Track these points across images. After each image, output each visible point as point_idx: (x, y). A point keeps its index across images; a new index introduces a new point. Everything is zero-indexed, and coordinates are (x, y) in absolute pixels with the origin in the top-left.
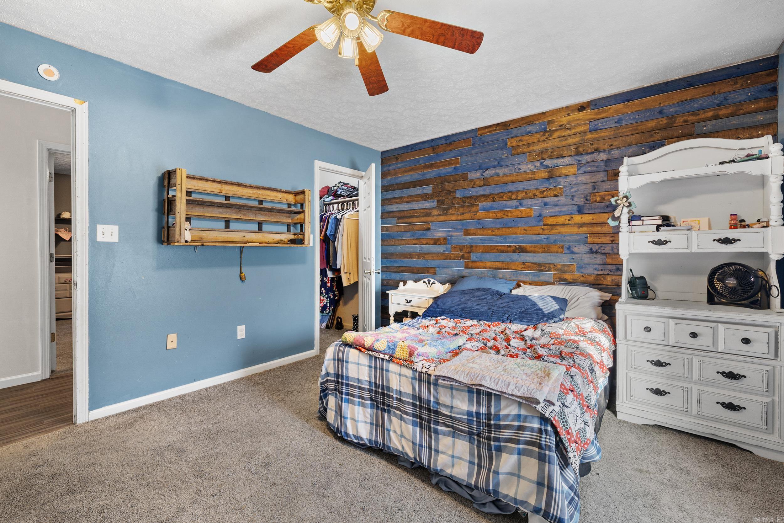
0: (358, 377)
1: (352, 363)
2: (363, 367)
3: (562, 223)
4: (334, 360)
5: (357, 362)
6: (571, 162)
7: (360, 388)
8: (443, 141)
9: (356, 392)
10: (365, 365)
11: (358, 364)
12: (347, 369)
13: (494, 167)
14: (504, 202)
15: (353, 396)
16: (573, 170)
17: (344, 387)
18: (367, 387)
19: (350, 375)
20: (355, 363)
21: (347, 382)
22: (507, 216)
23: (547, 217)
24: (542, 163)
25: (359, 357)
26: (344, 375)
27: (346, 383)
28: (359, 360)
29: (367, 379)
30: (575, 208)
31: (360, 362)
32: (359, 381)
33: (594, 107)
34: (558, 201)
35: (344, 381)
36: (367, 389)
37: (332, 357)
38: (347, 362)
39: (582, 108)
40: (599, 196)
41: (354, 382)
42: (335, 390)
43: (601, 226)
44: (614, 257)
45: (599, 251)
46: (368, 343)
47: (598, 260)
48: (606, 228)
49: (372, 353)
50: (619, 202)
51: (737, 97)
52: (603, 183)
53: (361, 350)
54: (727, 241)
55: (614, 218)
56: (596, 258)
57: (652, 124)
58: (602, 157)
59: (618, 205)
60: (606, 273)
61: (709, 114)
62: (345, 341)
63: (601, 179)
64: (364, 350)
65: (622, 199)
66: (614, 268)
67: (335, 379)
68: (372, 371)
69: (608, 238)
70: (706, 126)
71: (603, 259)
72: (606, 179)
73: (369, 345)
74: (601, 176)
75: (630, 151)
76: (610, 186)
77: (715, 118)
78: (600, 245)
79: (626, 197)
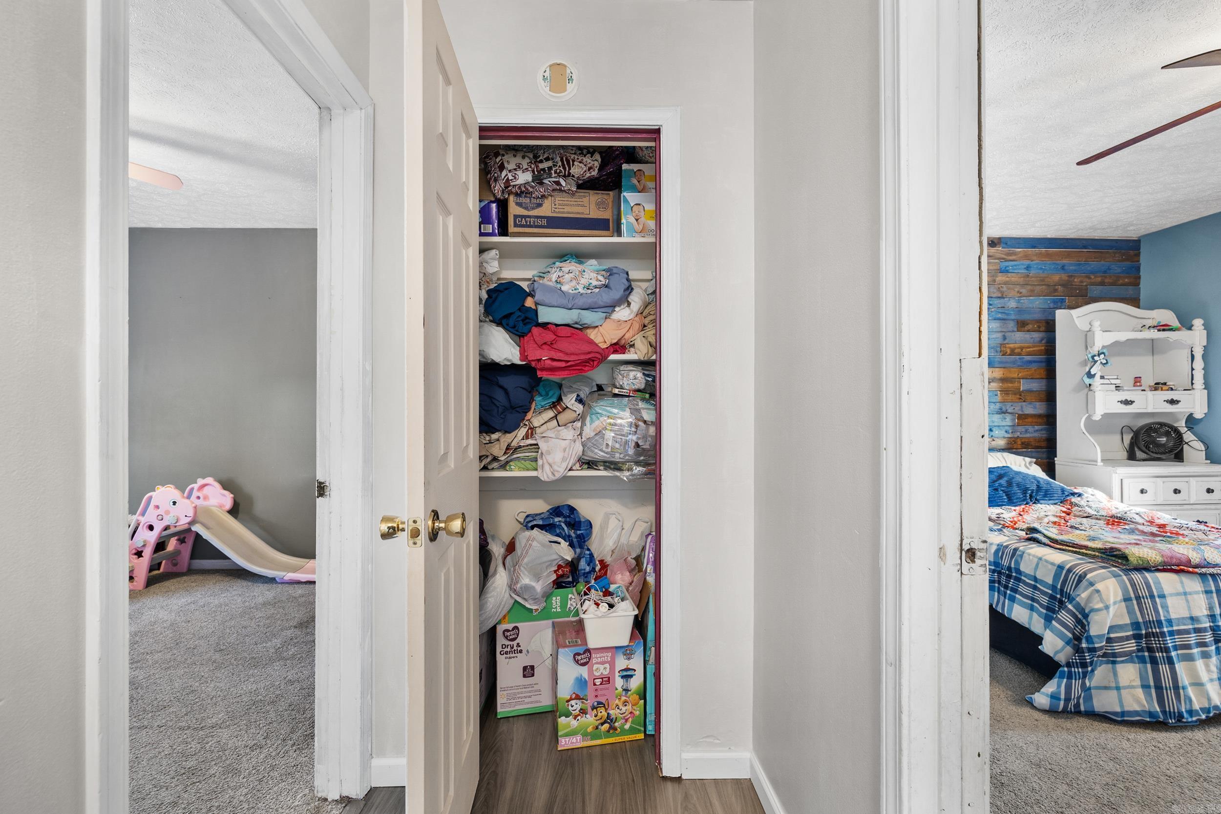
0: (1190, 614)
1: (1171, 595)
2: (1195, 596)
4: (1127, 599)
5: (1181, 590)
7: (1197, 631)
9: (1193, 639)
10: (1197, 593)
11: (1185, 594)
12: (1165, 607)
15: (1188, 647)
17: (1168, 638)
18: (1207, 625)
19: (1173, 616)
20: (1178, 594)
21: (1170, 629)
25: (1182, 583)
26: (1162, 618)
27: (1169, 632)
28: (1183, 587)
29: (1206, 612)
31: (1188, 590)
32: (1193, 619)
33: (1004, 246)
35: (1165, 630)
36: (1209, 629)
37: (1120, 596)
38: (1162, 596)
39: (994, 243)
41: (1185, 625)
42: (1139, 650)
43: (1012, 382)
44: (1022, 418)
45: (1009, 411)
46: (1195, 558)
47: (1008, 421)
48: (1016, 385)
49: (1204, 570)
50: (1096, 358)
51: (1117, 268)
52: (1013, 334)
53: (1182, 571)
54: (1172, 402)
55: (1090, 375)
56: (1005, 419)
57: (1056, 278)
58: (1012, 304)
59: (1096, 362)
60: (1016, 436)
61: (1099, 279)
62: (1141, 563)
63: (1011, 329)
64: (1191, 569)
65: (1099, 355)
66: (1023, 430)
67: (1135, 632)
68: (1212, 598)
69: (1018, 396)
70: (1095, 291)
71: (1013, 420)
72: (1016, 329)
73: (1198, 560)
74: (1011, 325)
75: (1036, 304)
76: (1019, 338)
77: (1102, 284)
78: (1010, 404)
79: (1103, 353)
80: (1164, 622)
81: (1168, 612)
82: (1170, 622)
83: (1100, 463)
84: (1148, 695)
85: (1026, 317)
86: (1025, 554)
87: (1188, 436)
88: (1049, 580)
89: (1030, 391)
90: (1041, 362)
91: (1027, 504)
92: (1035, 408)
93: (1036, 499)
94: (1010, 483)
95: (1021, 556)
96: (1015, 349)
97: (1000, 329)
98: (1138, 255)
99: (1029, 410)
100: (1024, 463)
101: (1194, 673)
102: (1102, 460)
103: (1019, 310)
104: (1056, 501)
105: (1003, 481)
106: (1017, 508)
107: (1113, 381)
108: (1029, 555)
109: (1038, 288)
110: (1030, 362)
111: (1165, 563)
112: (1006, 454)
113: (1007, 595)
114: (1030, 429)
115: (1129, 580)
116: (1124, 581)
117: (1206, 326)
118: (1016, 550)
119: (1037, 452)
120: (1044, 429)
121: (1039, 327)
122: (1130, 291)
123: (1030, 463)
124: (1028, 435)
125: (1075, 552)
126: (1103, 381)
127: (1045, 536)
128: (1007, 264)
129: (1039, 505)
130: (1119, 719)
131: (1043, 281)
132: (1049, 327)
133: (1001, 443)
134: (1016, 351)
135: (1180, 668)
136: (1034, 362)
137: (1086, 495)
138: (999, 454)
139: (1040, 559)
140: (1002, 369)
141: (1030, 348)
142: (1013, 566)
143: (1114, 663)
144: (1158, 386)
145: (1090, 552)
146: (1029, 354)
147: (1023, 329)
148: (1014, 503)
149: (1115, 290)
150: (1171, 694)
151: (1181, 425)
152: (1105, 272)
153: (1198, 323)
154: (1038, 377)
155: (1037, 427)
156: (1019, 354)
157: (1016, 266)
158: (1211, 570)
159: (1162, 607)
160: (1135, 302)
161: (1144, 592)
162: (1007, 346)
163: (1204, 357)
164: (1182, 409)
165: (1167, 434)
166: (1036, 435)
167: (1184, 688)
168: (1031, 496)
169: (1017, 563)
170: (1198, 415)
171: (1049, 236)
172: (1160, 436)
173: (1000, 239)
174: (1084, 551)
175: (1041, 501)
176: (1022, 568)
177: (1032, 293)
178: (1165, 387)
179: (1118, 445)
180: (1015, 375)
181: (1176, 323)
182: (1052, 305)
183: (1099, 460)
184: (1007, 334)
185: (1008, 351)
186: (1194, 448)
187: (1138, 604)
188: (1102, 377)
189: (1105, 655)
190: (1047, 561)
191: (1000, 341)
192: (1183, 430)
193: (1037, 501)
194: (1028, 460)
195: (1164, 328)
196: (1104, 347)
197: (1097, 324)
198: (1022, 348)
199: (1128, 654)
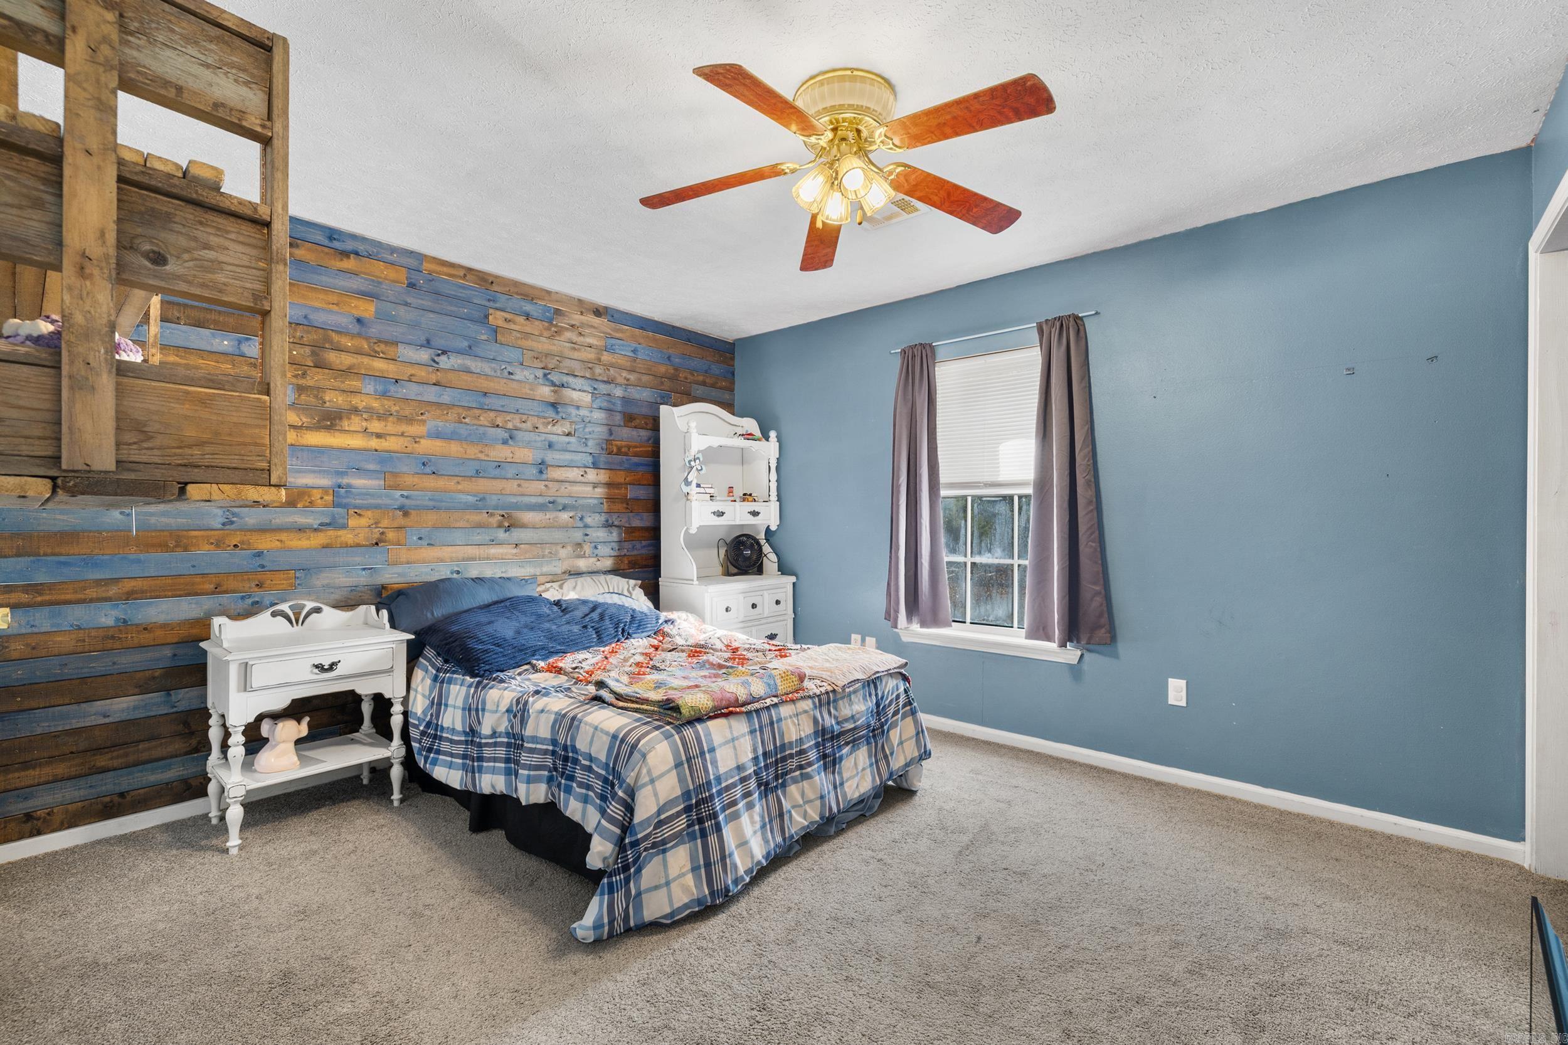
0: (737, 763)
1: (720, 746)
2: (742, 740)
3: (572, 480)
5: (730, 737)
6: (585, 388)
7: (742, 781)
8: (320, 238)
9: (739, 792)
10: (743, 735)
11: (733, 740)
12: (714, 763)
13: (460, 352)
14: (482, 428)
15: (734, 803)
16: (587, 398)
17: (716, 800)
18: (752, 770)
19: (721, 771)
21: (719, 788)
22: (488, 456)
23: (552, 466)
24: (545, 375)
26: (712, 777)
27: (717, 792)
28: (731, 733)
29: (750, 756)
30: (590, 459)
31: (735, 735)
32: (739, 768)
33: (610, 318)
34: (568, 443)
35: (714, 790)
36: (753, 774)
38: (712, 750)
39: (599, 312)
40: (616, 446)
41: (732, 778)
42: (689, 826)
43: (618, 488)
44: (631, 531)
45: (616, 523)
46: (742, 694)
47: (615, 535)
48: (623, 491)
49: (749, 707)
50: (693, 463)
51: (716, 369)
52: (619, 429)
53: (730, 713)
54: (755, 514)
55: (688, 483)
56: (611, 533)
57: (662, 369)
58: (618, 392)
59: (692, 468)
60: (623, 554)
61: (701, 378)
62: (693, 713)
63: (617, 423)
64: (738, 710)
65: (695, 460)
66: (630, 546)
67: (686, 804)
68: (756, 737)
69: (625, 505)
70: (699, 390)
71: (620, 534)
72: (622, 424)
73: (744, 696)
74: (618, 418)
75: (644, 395)
76: (627, 435)
77: (704, 384)
78: (617, 515)
79: (698, 458)
80: (713, 782)
81: (717, 767)
82: (718, 779)
83: (695, 582)
84: (697, 878)
85: (634, 410)
86: (582, 725)
87: (766, 549)
88: (603, 757)
89: (636, 500)
90: (646, 465)
91: (618, 641)
92: (642, 519)
93: (629, 634)
94: (602, 617)
95: (578, 727)
96: (622, 447)
97: (605, 422)
98: (733, 359)
99: (637, 523)
100: (627, 586)
101: (739, 833)
102: (698, 578)
103: (626, 400)
104: (649, 633)
105: (595, 615)
106: (607, 648)
107: (708, 491)
108: (586, 724)
109: (645, 378)
110: (637, 464)
111: (715, 708)
112: (610, 577)
113: (562, 786)
114: (638, 545)
115: (681, 739)
116: (675, 741)
117: (779, 439)
118: (574, 718)
119: (644, 572)
120: (649, 546)
121: (646, 424)
122: (726, 396)
123: (635, 585)
124: (635, 552)
125: (636, 710)
126: (699, 490)
127: (612, 692)
128: (613, 341)
129: (632, 640)
130: (669, 922)
131: (650, 370)
132: (654, 425)
133: (608, 563)
134: (623, 450)
135: (727, 832)
136: (641, 464)
137: (679, 621)
138: (602, 578)
139: (596, 728)
140: (608, 471)
141: (636, 447)
142: (569, 743)
143: (664, 851)
144: (746, 497)
145: (649, 708)
146: (636, 455)
147: (630, 424)
148: (603, 642)
149: (714, 393)
150: (719, 868)
151: (761, 537)
152: (706, 372)
153: (773, 434)
154: (645, 482)
155: (644, 543)
156: (626, 454)
157: (623, 346)
158: (757, 705)
159: (711, 764)
160: (729, 406)
161: (695, 751)
162: (614, 443)
163: (778, 469)
164: (761, 522)
165: (751, 547)
166: (644, 551)
167: (730, 855)
168: (623, 630)
169: (573, 739)
170: (773, 528)
171: (656, 319)
172: (746, 548)
173: (606, 308)
174: (645, 707)
175: (634, 635)
176: (578, 746)
177: (639, 384)
178: (750, 499)
179: (715, 558)
180: (622, 480)
181: (757, 433)
182: (659, 400)
183: (695, 579)
184: (613, 428)
185: (615, 450)
186: (771, 561)
187: (689, 767)
188: (698, 486)
189: (654, 845)
190: (602, 731)
191: (605, 436)
192: (763, 542)
193: (629, 636)
194: (632, 582)
195: (749, 436)
196: (699, 452)
197: (693, 425)
198: (629, 447)
199: (677, 835)
